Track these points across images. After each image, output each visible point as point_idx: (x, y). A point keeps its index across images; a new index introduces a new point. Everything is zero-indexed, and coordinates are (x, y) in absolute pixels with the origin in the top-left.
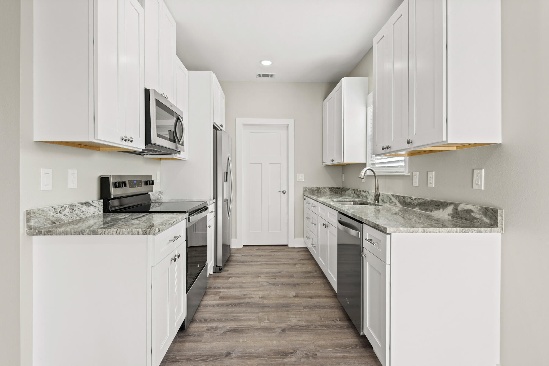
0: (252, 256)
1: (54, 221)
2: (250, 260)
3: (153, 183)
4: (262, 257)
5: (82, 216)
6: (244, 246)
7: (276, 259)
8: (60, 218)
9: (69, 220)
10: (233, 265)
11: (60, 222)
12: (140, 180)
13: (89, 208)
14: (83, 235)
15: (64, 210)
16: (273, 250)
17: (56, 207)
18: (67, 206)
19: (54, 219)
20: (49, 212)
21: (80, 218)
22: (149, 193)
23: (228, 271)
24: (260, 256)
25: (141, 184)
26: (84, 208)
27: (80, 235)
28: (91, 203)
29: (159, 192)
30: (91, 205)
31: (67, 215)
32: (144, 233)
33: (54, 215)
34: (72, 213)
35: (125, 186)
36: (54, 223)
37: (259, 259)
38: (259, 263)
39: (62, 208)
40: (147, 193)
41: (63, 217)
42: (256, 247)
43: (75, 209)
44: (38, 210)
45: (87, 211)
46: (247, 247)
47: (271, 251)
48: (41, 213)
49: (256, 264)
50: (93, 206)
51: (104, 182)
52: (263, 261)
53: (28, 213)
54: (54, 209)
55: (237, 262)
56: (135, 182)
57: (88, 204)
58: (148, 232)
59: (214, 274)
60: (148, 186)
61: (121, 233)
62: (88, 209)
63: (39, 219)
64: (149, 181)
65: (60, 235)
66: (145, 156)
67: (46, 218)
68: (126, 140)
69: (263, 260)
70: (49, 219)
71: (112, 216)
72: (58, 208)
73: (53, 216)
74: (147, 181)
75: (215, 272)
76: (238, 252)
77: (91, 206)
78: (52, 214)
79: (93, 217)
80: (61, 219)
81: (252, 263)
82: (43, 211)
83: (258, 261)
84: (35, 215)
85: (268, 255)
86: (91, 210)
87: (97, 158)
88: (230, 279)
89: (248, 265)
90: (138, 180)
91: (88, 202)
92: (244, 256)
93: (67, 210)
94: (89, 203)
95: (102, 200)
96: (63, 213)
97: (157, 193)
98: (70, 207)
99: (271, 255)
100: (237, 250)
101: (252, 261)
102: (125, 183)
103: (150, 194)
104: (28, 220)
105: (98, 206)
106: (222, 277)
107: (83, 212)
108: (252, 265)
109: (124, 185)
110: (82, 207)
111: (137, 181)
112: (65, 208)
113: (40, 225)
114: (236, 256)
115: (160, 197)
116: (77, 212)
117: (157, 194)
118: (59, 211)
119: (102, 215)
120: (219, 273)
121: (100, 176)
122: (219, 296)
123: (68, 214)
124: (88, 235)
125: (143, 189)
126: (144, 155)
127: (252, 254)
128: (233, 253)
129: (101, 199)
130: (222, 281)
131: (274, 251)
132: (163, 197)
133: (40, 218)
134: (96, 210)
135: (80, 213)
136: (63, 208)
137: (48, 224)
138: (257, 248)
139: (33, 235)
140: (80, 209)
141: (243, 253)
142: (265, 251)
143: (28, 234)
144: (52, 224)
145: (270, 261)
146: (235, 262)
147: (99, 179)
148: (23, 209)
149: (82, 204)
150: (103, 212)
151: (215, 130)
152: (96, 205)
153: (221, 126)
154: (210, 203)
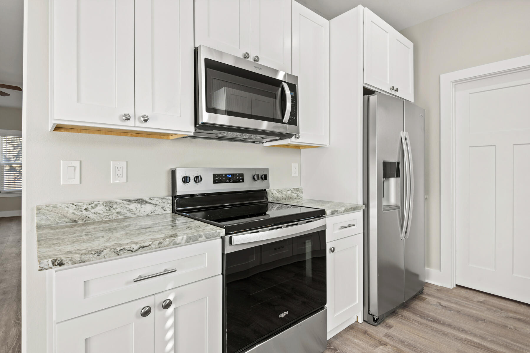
0: (459, 312)
1: (75, 219)
2: (448, 320)
3: (266, 177)
4: (480, 322)
5: (129, 215)
6: (457, 285)
7: (513, 341)
8: (86, 216)
9: (104, 219)
10: (408, 319)
11: (85, 221)
12: (239, 174)
13: (143, 206)
16: (518, 316)
17: (80, 204)
18: (101, 203)
19: (76, 217)
20: (66, 209)
21: (125, 217)
23: (390, 327)
24: (477, 319)
25: (243, 179)
26: (134, 206)
28: (148, 200)
30: (147, 202)
31: (99, 213)
33: (74, 212)
34: (110, 211)
36: (75, 221)
37: (469, 325)
38: (463, 336)
39: (90, 204)
40: (261, 190)
41: (91, 216)
42: (483, 295)
43: (115, 206)
44: (47, 206)
45: (139, 210)
46: (463, 291)
47: (512, 315)
48: (51, 209)
49: (453, 336)
50: (150, 203)
51: (173, 175)
52: (474, 335)
53: (36, 210)
54: (76, 206)
55: (421, 317)
56: (227, 176)
57: (141, 201)
59: (364, 323)
60: (260, 182)
62: (141, 207)
63: (47, 216)
66: (265, 144)
67: (60, 215)
69: (478, 332)
70: (66, 217)
72: (84, 204)
74: (255, 175)
75: (367, 320)
76: (439, 295)
77: (147, 204)
78: (71, 211)
79: (151, 216)
80: (88, 217)
81: (448, 330)
82: (55, 208)
83: (464, 331)
84: (41, 212)
85: (498, 325)
86: (148, 208)
88: (381, 347)
89: (437, 331)
90: (235, 174)
91: (141, 199)
92: (445, 307)
93: (100, 208)
94: (144, 200)
96: (93, 211)
97: (289, 190)
98: (105, 204)
99: (505, 327)
100: (441, 290)
101: (450, 326)
104: (36, 217)
105: (162, 204)
106: (371, 336)
107: (130, 210)
108: (445, 334)
110: (128, 205)
111: (232, 175)
112: (96, 205)
114: (429, 303)
115: (296, 195)
116: (119, 210)
118: (84, 208)
120: (374, 325)
121: (171, 169)
123: (101, 212)
127: (463, 308)
128: (427, 294)
129: (168, 196)
130: (365, 345)
131: (520, 320)
133: (50, 214)
134: (158, 208)
135: (124, 211)
136: (93, 205)
137: (65, 223)
138: (482, 298)
140: (125, 207)
141: (447, 301)
142: (496, 311)
144: (72, 223)
145: (492, 341)
146: (415, 312)
147: (170, 173)
149: (129, 201)
150: (171, 211)
151: (366, 96)
152: (158, 203)
153: (392, 89)
154: (337, 211)
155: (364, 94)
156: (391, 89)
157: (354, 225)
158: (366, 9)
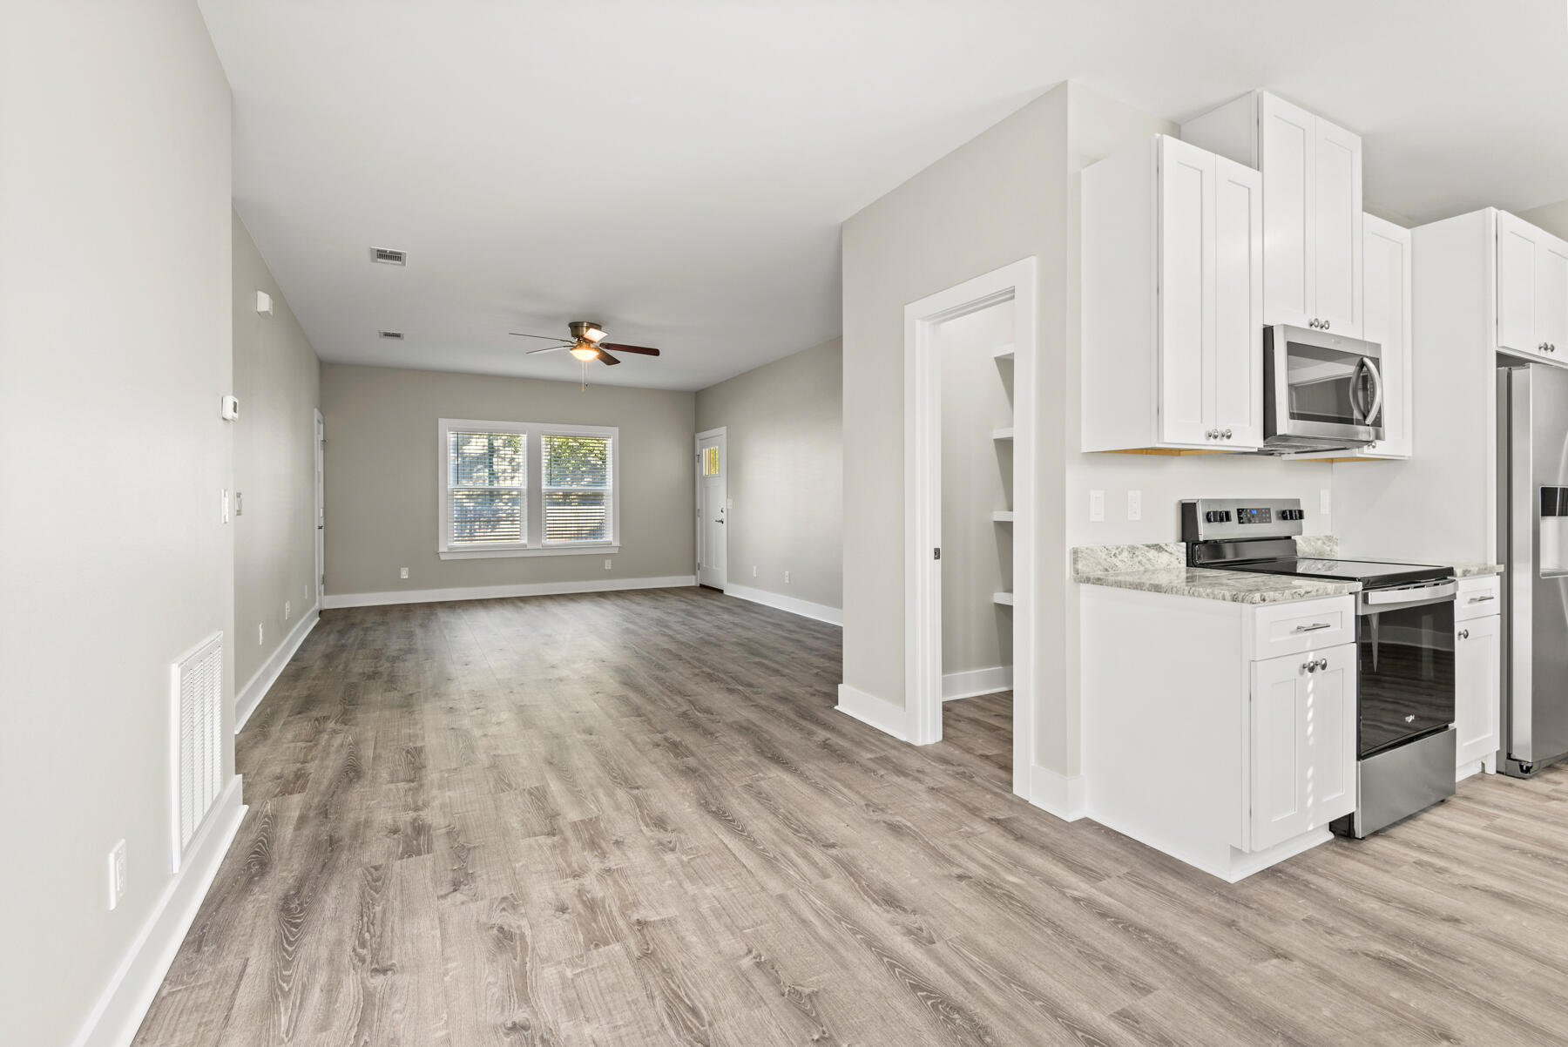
1: (1106, 567)
3: (1301, 515)
5: (1149, 566)
8: (1115, 564)
11: (1114, 569)
12: (1265, 509)
13: (1160, 554)
14: (1141, 589)
15: (1120, 553)
17: (1110, 548)
18: (1126, 547)
19: (1107, 564)
20: (1100, 553)
21: (1145, 568)
22: (1293, 538)
25: (1270, 517)
26: (1152, 554)
27: (1137, 589)
28: (1165, 547)
29: (1326, 536)
30: (1164, 549)
31: (1125, 562)
32: (1234, 599)
33: (1106, 558)
34: (1133, 560)
35: (1228, 519)
36: (1107, 570)
40: (1289, 538)
41: (1119, 564)
43: (1136, 553)
44: (1088, 549)
45: (1156, 559)
48: (1091, 553)
50: (1166, 551)
51: (1188, 511)
53: (1075, 552)
54: (1107, 550)
56: (1255, 512)
57: (1158, 548)
58: (1240, 599)
59: (1498, 775)
60: (1289, 522)
61: (1196, 594)
62: (1159, 556)
63: (1088, 562)
64: (1291, 511)
65: (1112, 586)
66: (1285, 457)
67: (1096, 561)
68: (1216, 437)
70: (1100, 564)
71: (1198, 572)
72: (1113, 548)
73: (1105, 560)
74: (1284, 512)
75: (1503, 770)
77: (1164, 552)
78: (1104, 556)
79: (1167, 570)
82: (1092, 550)
84: (1084, 556)
86: (1164, 559)
87: (1176, 467)
90: (1261, 509)
91: (1159, 545)
93: (1125, 554)
94: (1160, 547)
95: (1184, 544)
96: (1120, 557)
97: (1319, 539)
98: (1129, 550)
102: (1227, 513)
103: (1295, 541)
104: (1075, 561)
105: (1177, 553)
106: (1526, 792)
107: (1149, 560)
109: (1226, 517)
110: (1148, 552)
111: (1258, 510)
112: (1122, 550)
113: (1088, 570)
115: (1329, 549)
116: (1140, 558)
117: (1320, 543)
118: (1113, 554)
119: (1185, 570)
120: (1520, 778)
121: (1180, 501)
122: (1489, 823)
123: (1126, 560)
124: (1149, 590)
125: (1275, 528)
126: (1283, 456)
129: (1183, 541)
132: (1336, 548)
133: (1089, 560)
134: (1173, 559)
135: (1144, 560)
136: (1120, 550)
137: (1099, 570)
139: (1081, 582)
140: (1146, 555)
143: (1075, 580)
144: (1105, 571)
147: (1180, 506)
148: (1070, 544)
149: (1148, 546)
150: (1185, 565)
151: (1504, 369)
152: (1173, 551)
153: (1542, 349)
154: (1469, 571)
155: (1499, 365)
156: (1540, 348)
157: (1492, 598)
158: (1504, 213)
